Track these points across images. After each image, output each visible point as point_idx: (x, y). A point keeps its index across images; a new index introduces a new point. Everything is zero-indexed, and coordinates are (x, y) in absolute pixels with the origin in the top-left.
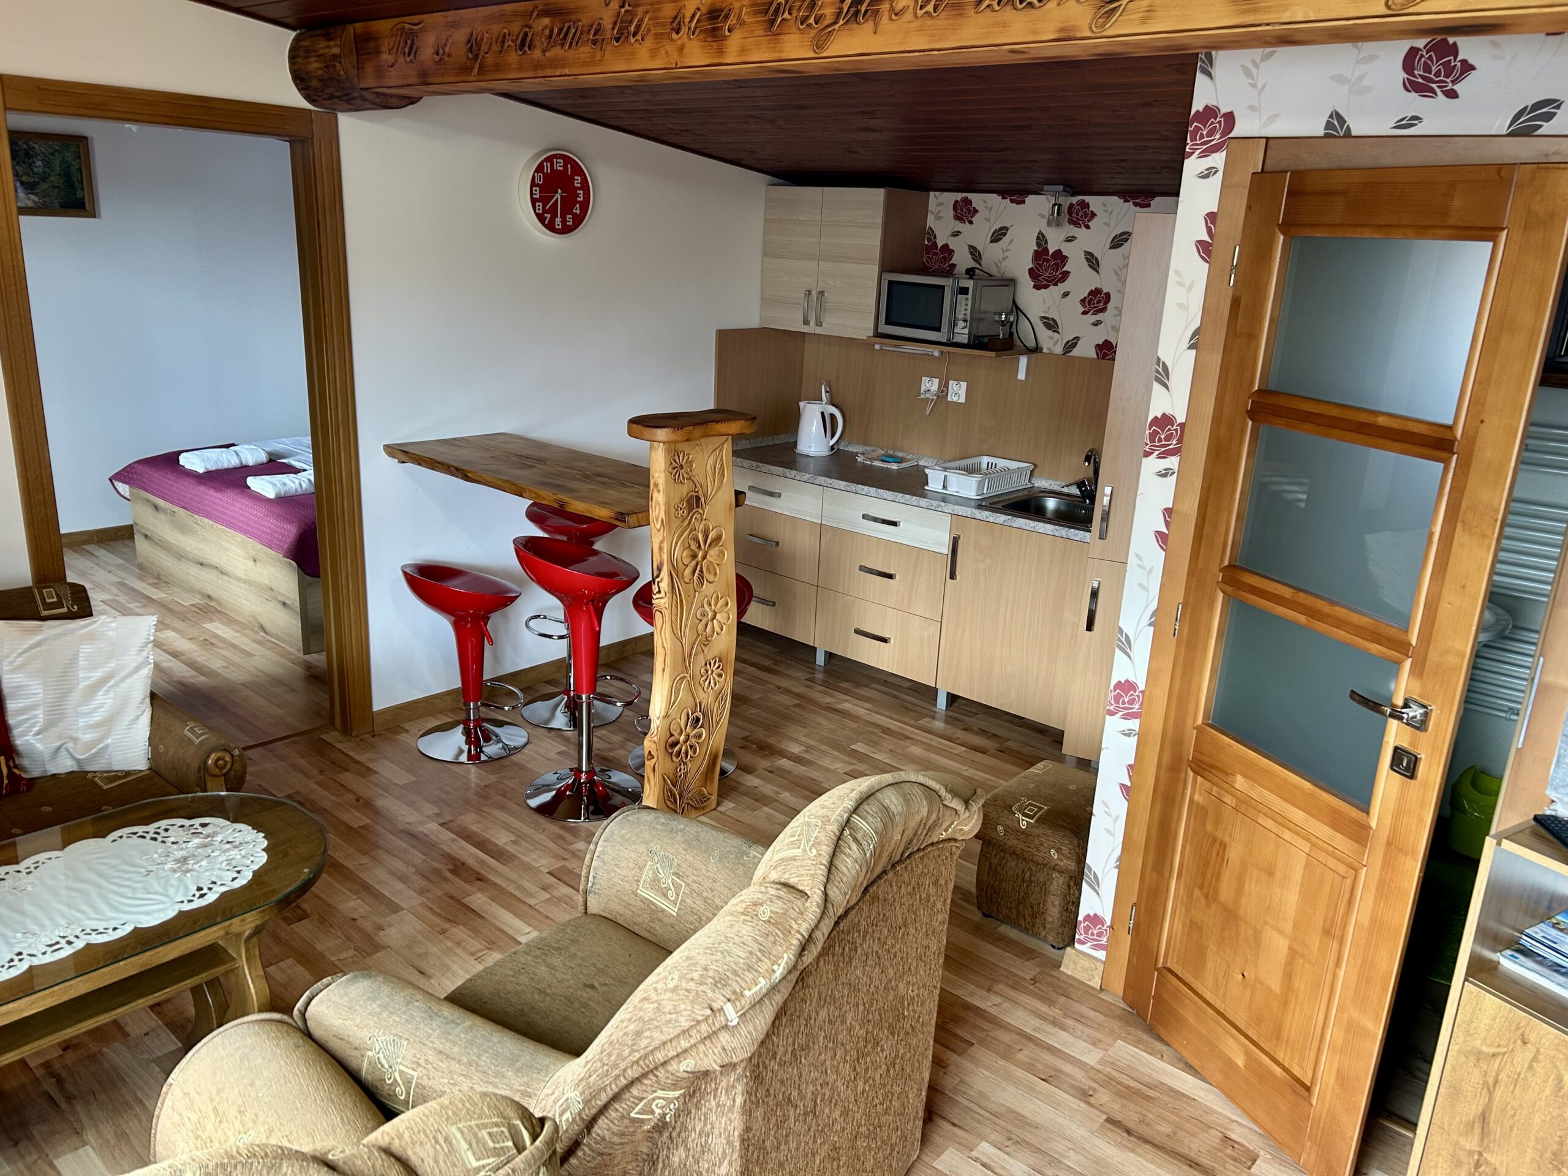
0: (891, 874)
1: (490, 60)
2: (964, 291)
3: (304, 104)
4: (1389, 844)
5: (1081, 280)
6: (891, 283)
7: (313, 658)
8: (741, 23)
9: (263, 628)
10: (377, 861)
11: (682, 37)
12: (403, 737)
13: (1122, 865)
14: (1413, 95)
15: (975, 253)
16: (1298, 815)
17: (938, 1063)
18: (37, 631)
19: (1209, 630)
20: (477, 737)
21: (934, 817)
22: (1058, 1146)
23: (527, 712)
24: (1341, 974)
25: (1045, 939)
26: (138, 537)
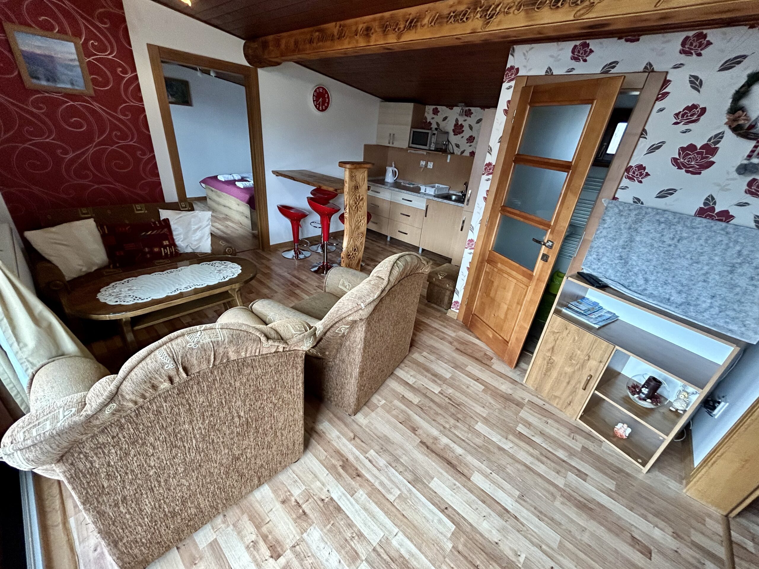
0: (406, 279)
1: (301, 47)
2: (434, 134)
3: (248, 65)
4: (538, 280)
5: (467, 133)
6: (414, 132)
7: (254, 232)
8: (376, 31)
9: (241, 224)
10: (271, 281)
11: (357, 37)
12: (278, 252)
13: (465, 288)
14: (573, 61)
15: (438, 124)
16: (514, 273)
17: (414, 334)
18: (179, 214)
19: (496, 224)
20: (297, 254)
21: (418, 265)
22: (443, 354)
23: (310, 248)
24: (520, 313)
25: (443, 308)
26: (208, 199)
